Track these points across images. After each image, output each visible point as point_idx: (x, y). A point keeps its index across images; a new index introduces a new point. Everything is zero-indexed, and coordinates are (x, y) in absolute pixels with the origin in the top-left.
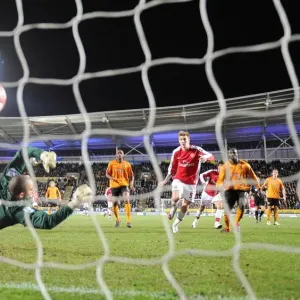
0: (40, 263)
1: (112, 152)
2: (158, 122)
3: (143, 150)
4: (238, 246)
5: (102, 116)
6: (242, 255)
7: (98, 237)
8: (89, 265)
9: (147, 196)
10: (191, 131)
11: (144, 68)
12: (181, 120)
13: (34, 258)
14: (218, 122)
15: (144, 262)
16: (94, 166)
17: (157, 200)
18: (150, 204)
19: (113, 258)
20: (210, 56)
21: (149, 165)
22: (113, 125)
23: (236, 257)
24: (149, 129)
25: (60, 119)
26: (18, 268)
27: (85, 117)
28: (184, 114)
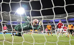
0: (34, 43)
1: (47, 23)
2: (55, 18)
3: (53, 23)
4: (70, 40)
5: (45, 17)
6: (71, 41)
7: (45, 38)
8: (43, 43)
9: (54, 31)
10: (61, 19)
11: (53, 8)
12: (60, 17)
13: (33, 42)
14: (66, 18)
15: (53, 43)
16: (44, 25)
17: (55, 32)
18: (54, 32)
19: (47, 42)
20: (65, 6)
21: (54, 25)
22: (47, 18)
23: (70, 42)
24: (54, 19)
25: (38, 17)
26: (30, 44)
27: (42, 17)
28: (60, 16)
